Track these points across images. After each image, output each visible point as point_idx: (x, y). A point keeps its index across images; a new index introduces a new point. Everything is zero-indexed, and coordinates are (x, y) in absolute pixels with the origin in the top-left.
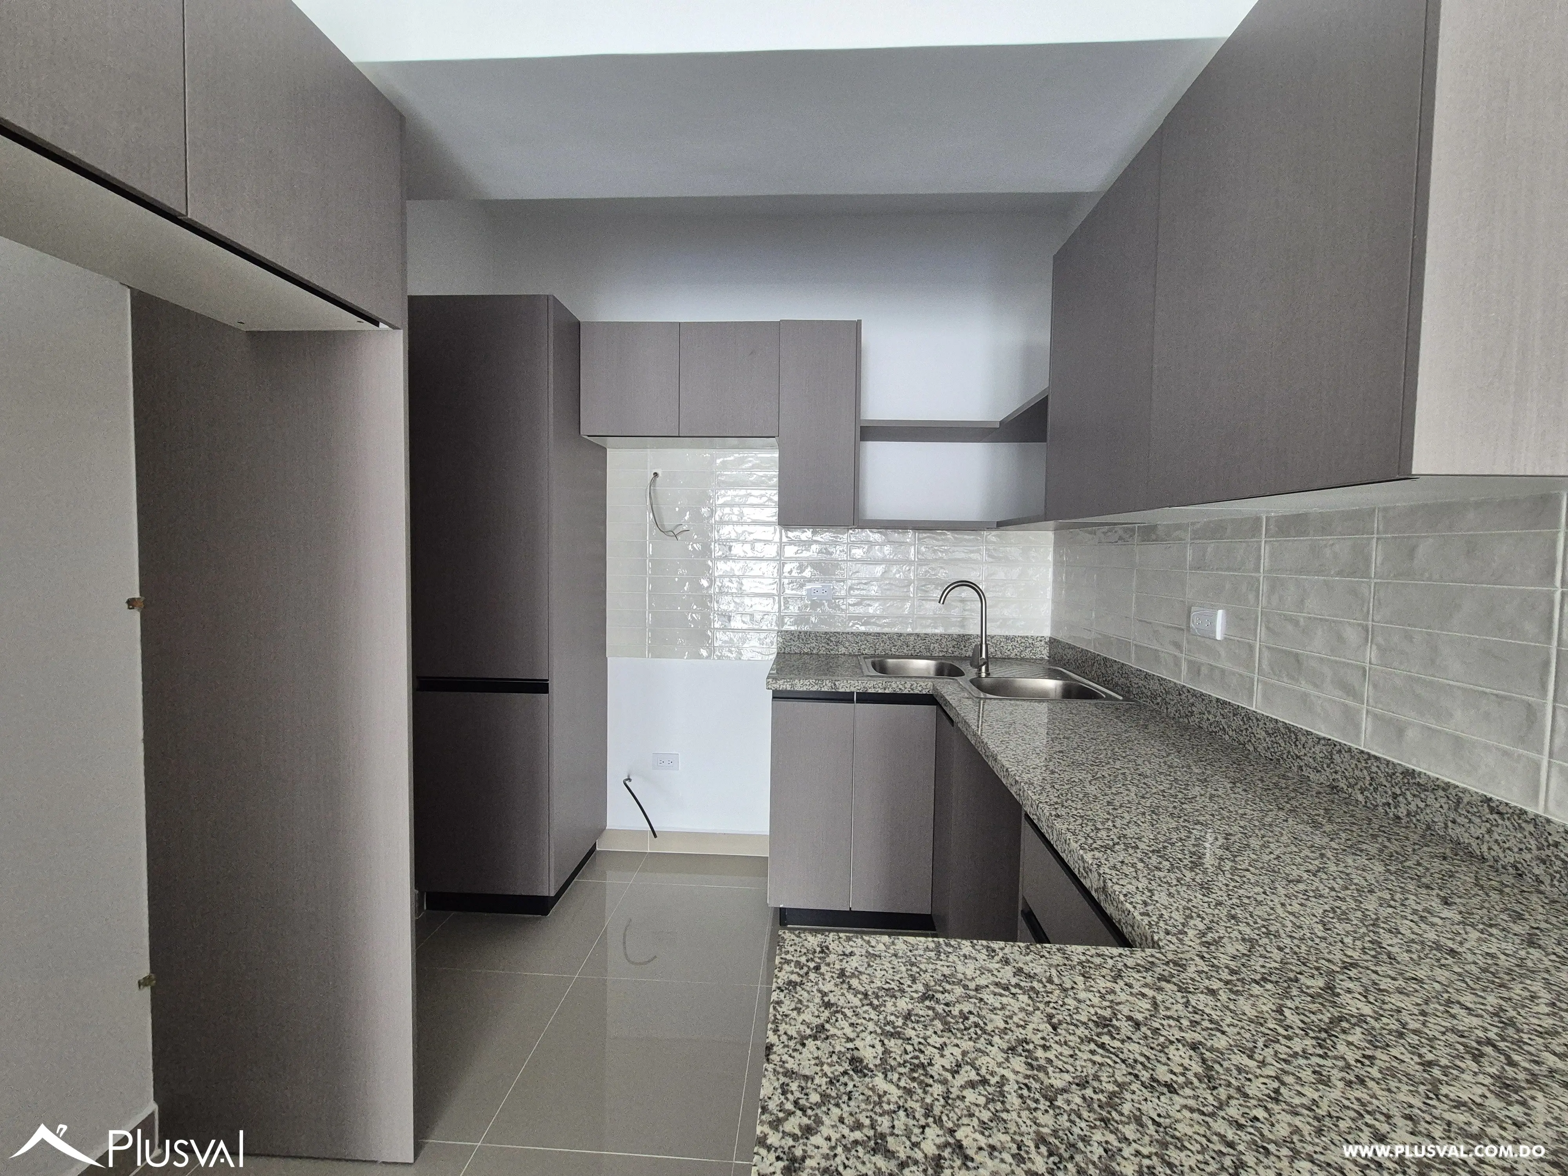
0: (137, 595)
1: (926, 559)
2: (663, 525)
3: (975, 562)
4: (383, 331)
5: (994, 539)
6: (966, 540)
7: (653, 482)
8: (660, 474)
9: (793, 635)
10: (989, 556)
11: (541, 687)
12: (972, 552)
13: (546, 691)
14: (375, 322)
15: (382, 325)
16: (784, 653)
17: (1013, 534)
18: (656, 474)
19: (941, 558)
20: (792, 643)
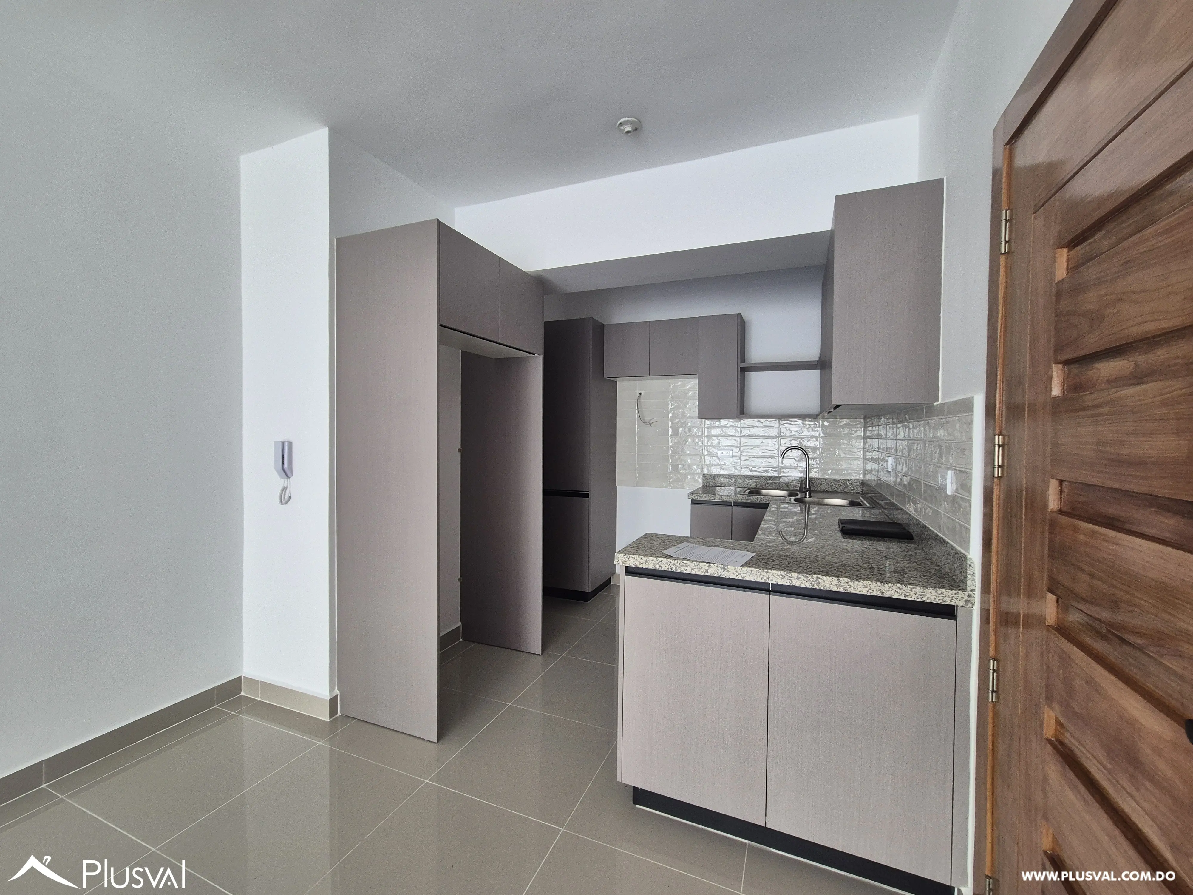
0: (460, 448)
2: (644, 419)
4: (537, 356)
7: (639, 397)
8: (643, 394)
9: (711, 476)
11: (587, 495)
12: (813, 431)
13: (588, 497)
14: (534, 354)
15: (536, 355)
16: (706, 486)
18: (641, 394)
20: (710, 480)
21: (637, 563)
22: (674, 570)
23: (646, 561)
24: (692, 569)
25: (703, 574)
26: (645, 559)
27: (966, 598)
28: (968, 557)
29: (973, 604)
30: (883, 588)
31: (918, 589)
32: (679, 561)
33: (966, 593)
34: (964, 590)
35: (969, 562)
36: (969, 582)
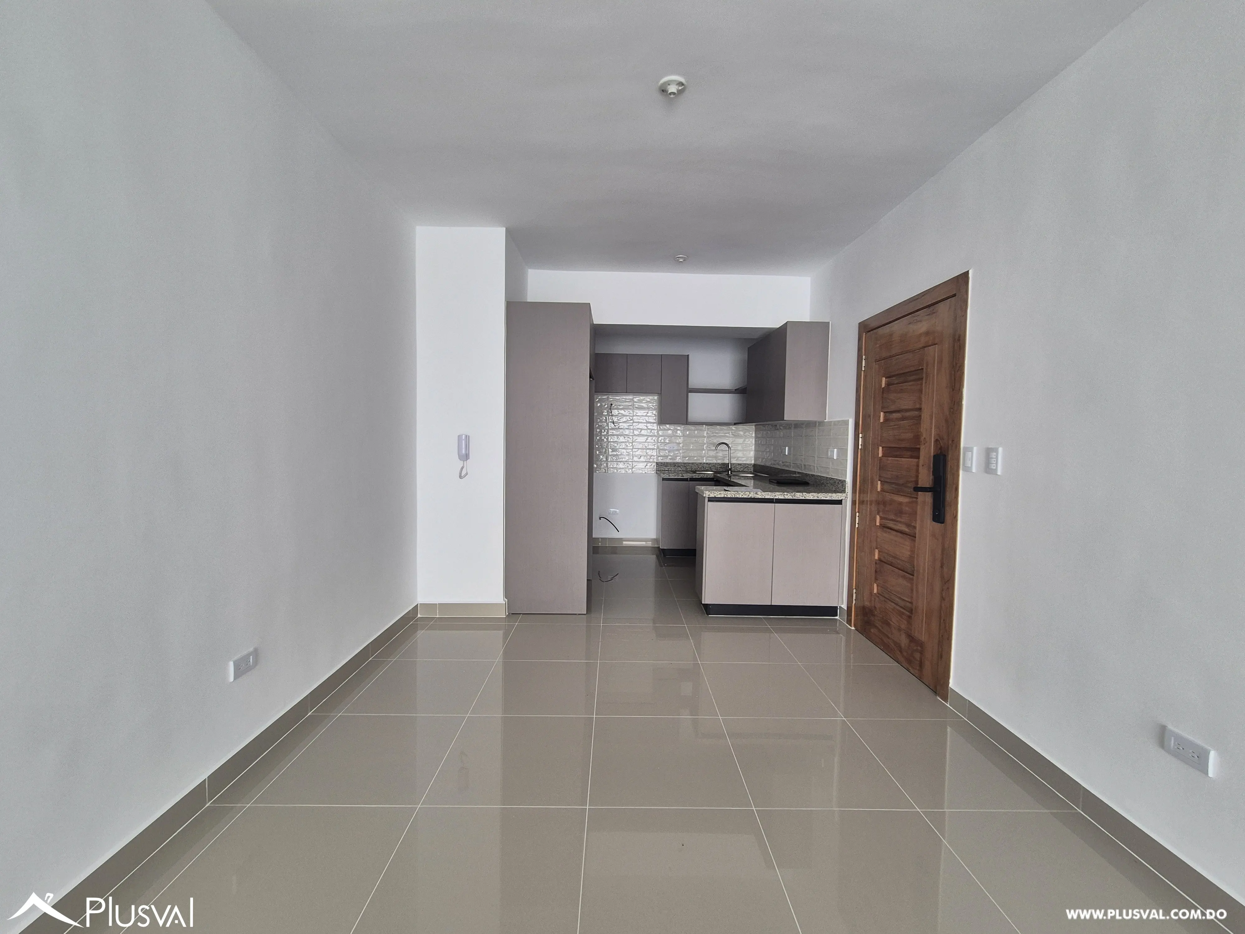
1: (710, 436)
3: (727, 437)
5: (734, 428)
6: (724, 429)
8: (613, 404)
9: (661, 463)
10: (733, 435)
12: (726, 433)
16: (659, 467)
17: (740, 427)
19: (715, 435)
21: (716, 495)
22: (733, 497)
23: (720, 494)
24: (742, 495)
25: (747, 497)
26: (719, 492)
27: (846, 496)
28: (846, 480)
29: (847, 498)
30: (818, 495)
31: (830, 494)
32: (736, 492)
33: (846, 494)
34: (845, 493)
35: (846, 482)
36: (846, 490)
